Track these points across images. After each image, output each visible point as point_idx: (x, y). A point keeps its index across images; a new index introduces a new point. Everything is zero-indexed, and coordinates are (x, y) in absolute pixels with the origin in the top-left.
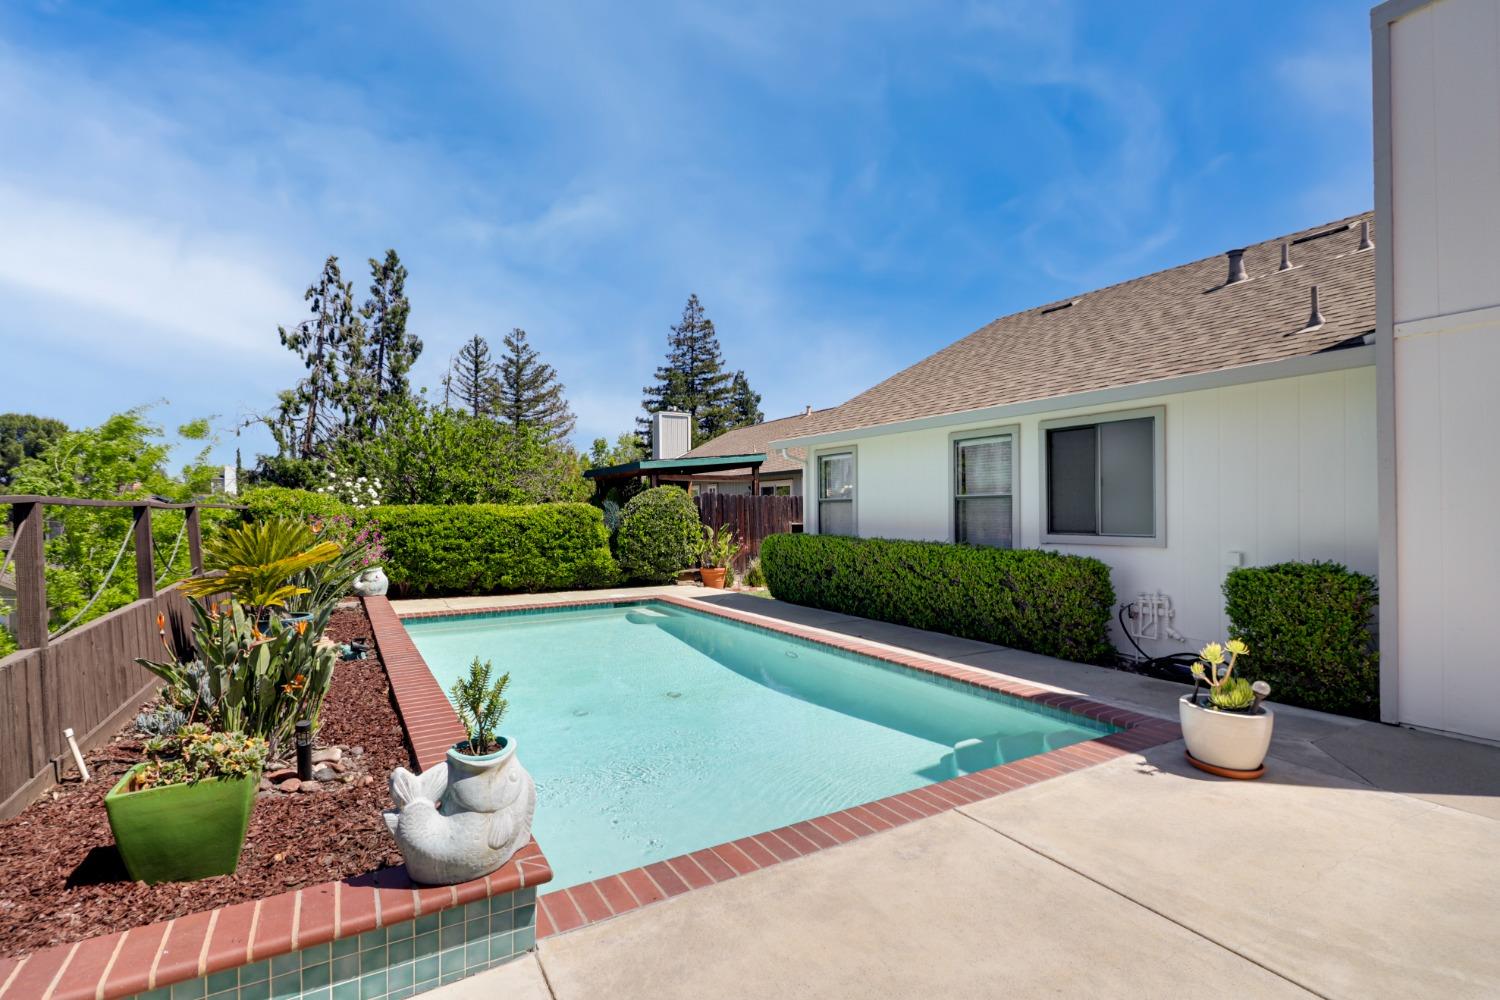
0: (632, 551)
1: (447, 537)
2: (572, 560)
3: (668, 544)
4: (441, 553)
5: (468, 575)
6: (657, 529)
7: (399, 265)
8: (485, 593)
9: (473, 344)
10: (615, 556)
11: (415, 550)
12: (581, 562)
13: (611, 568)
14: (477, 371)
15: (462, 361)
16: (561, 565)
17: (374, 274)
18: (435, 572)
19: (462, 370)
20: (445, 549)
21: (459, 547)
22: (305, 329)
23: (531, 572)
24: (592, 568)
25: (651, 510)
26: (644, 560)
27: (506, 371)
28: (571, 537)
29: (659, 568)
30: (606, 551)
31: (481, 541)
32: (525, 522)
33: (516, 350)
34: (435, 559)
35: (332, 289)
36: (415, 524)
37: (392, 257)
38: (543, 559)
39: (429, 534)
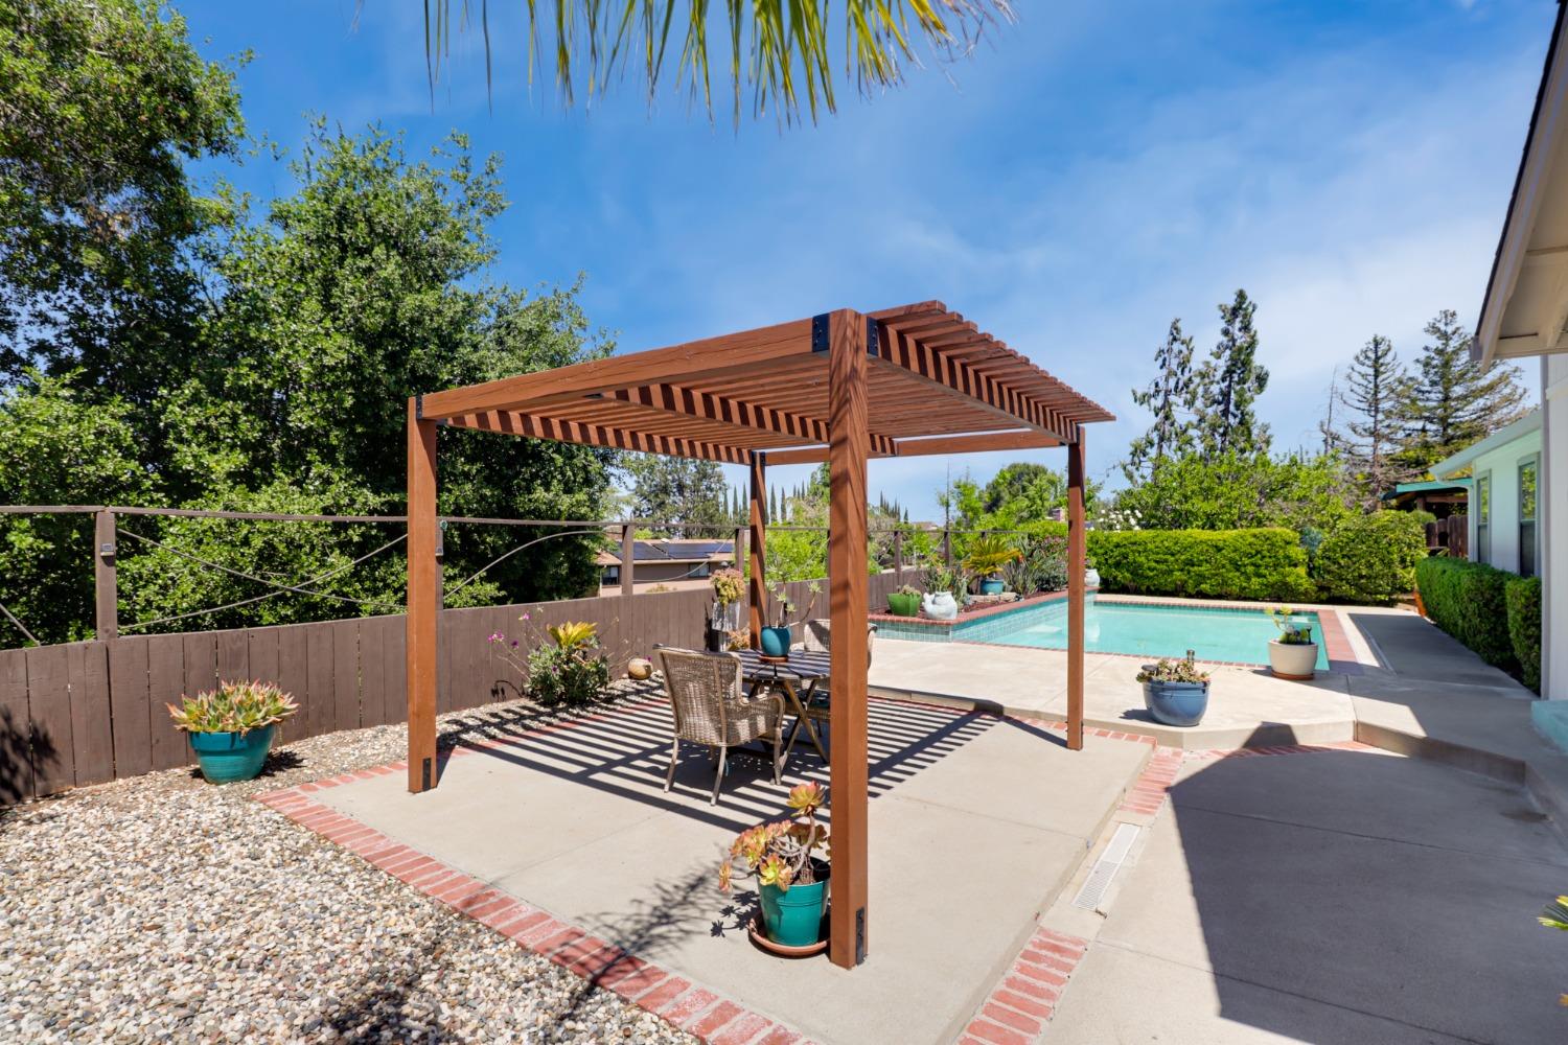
0: (1329, 572)
1: (1158, 553)
2: (1265, 576)
3: (1370, 566)
4: (1153, 564)
5: (1174, 582)
6: (1357, 552)
7: (1247, 302)
8: (1190, 596)
9: (1372, 346)
10: (1310, 574)
11: (1135, 562)
12: (1273, 578)
13: (1306, 586)
14: (1376, 377)
15: (1358, 367)
16: (1253, 580)
17: (1223, 318)
18: (1147, 577)
19: (1357, 377)
20: (1157, 562)
21: (1166, 561)
22: (1157, 385)
23: (1225, 583)
24: (1286, 584)
25: (1350, 534)
26: (1342, 580)
27: (1426, 364)
28: (1264, 557)
29: (1361, 589)
30: (1302, 570)
31: (1183, 557)
32: (1221, 544)
33: (1445, 336)
34: (1149, 568)
35: (1176, 346)
36: (1134, 544)
37: (1241, 296)
38: (1238, 574)
39: (1145, 551)
